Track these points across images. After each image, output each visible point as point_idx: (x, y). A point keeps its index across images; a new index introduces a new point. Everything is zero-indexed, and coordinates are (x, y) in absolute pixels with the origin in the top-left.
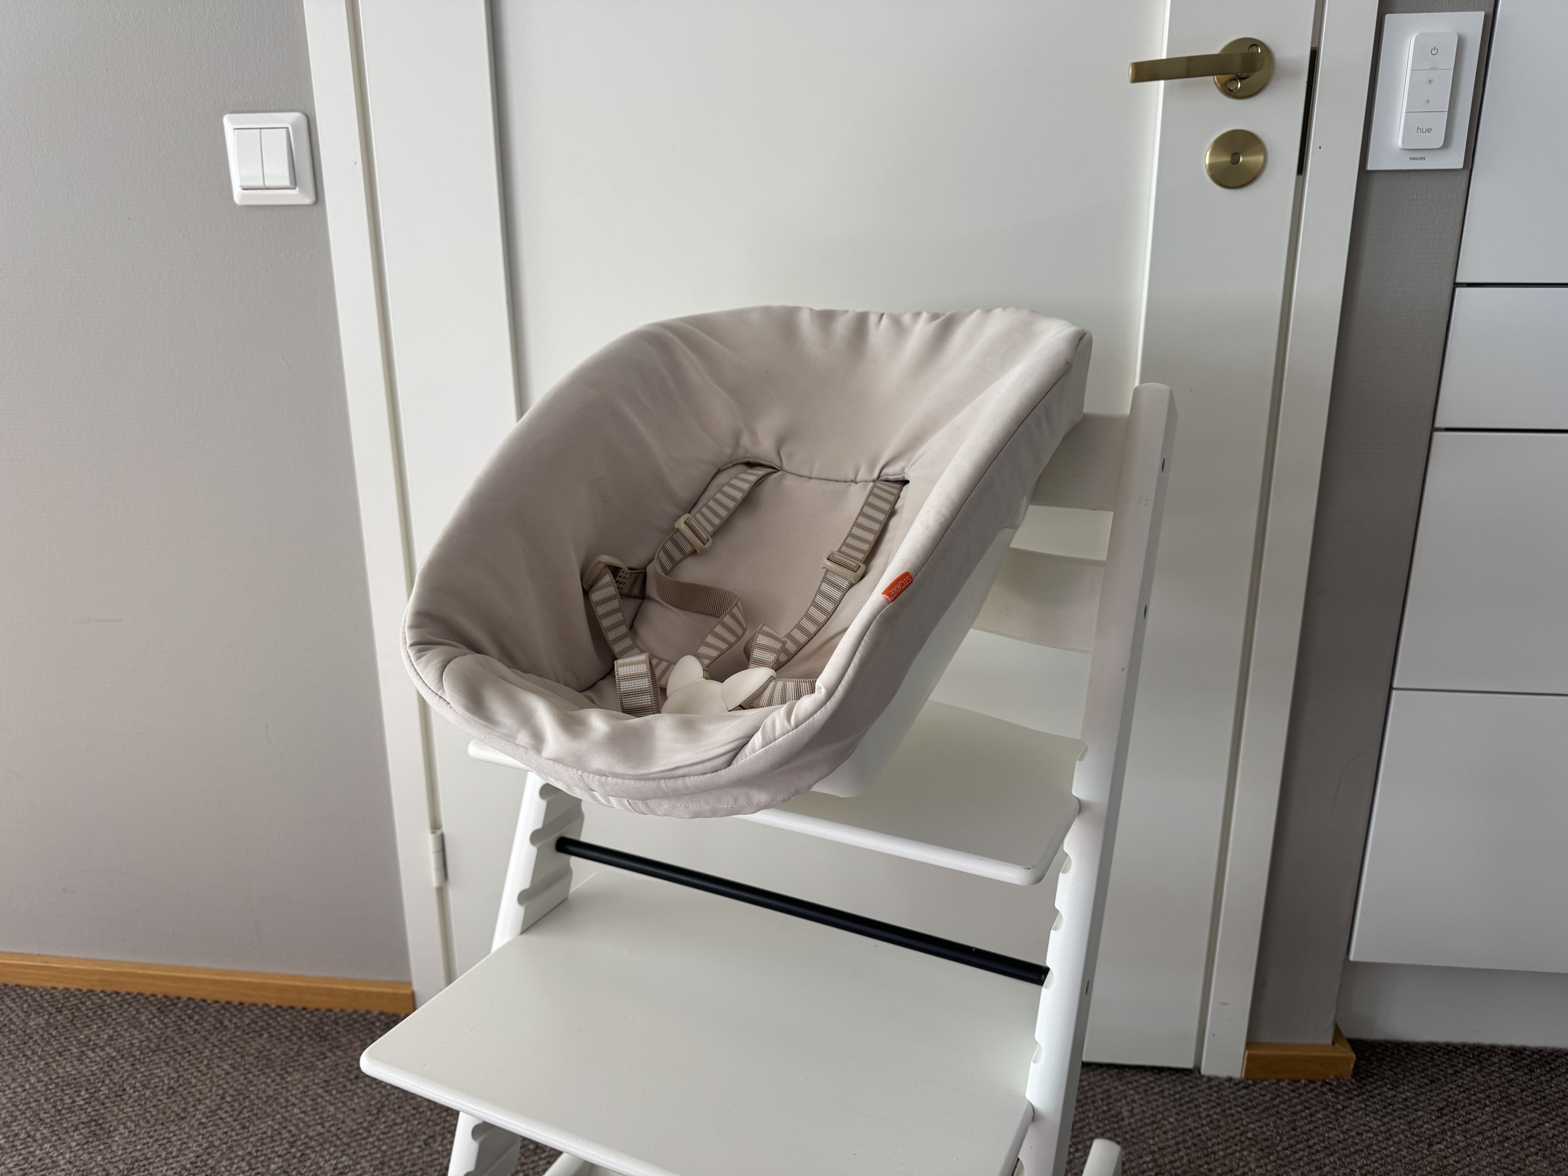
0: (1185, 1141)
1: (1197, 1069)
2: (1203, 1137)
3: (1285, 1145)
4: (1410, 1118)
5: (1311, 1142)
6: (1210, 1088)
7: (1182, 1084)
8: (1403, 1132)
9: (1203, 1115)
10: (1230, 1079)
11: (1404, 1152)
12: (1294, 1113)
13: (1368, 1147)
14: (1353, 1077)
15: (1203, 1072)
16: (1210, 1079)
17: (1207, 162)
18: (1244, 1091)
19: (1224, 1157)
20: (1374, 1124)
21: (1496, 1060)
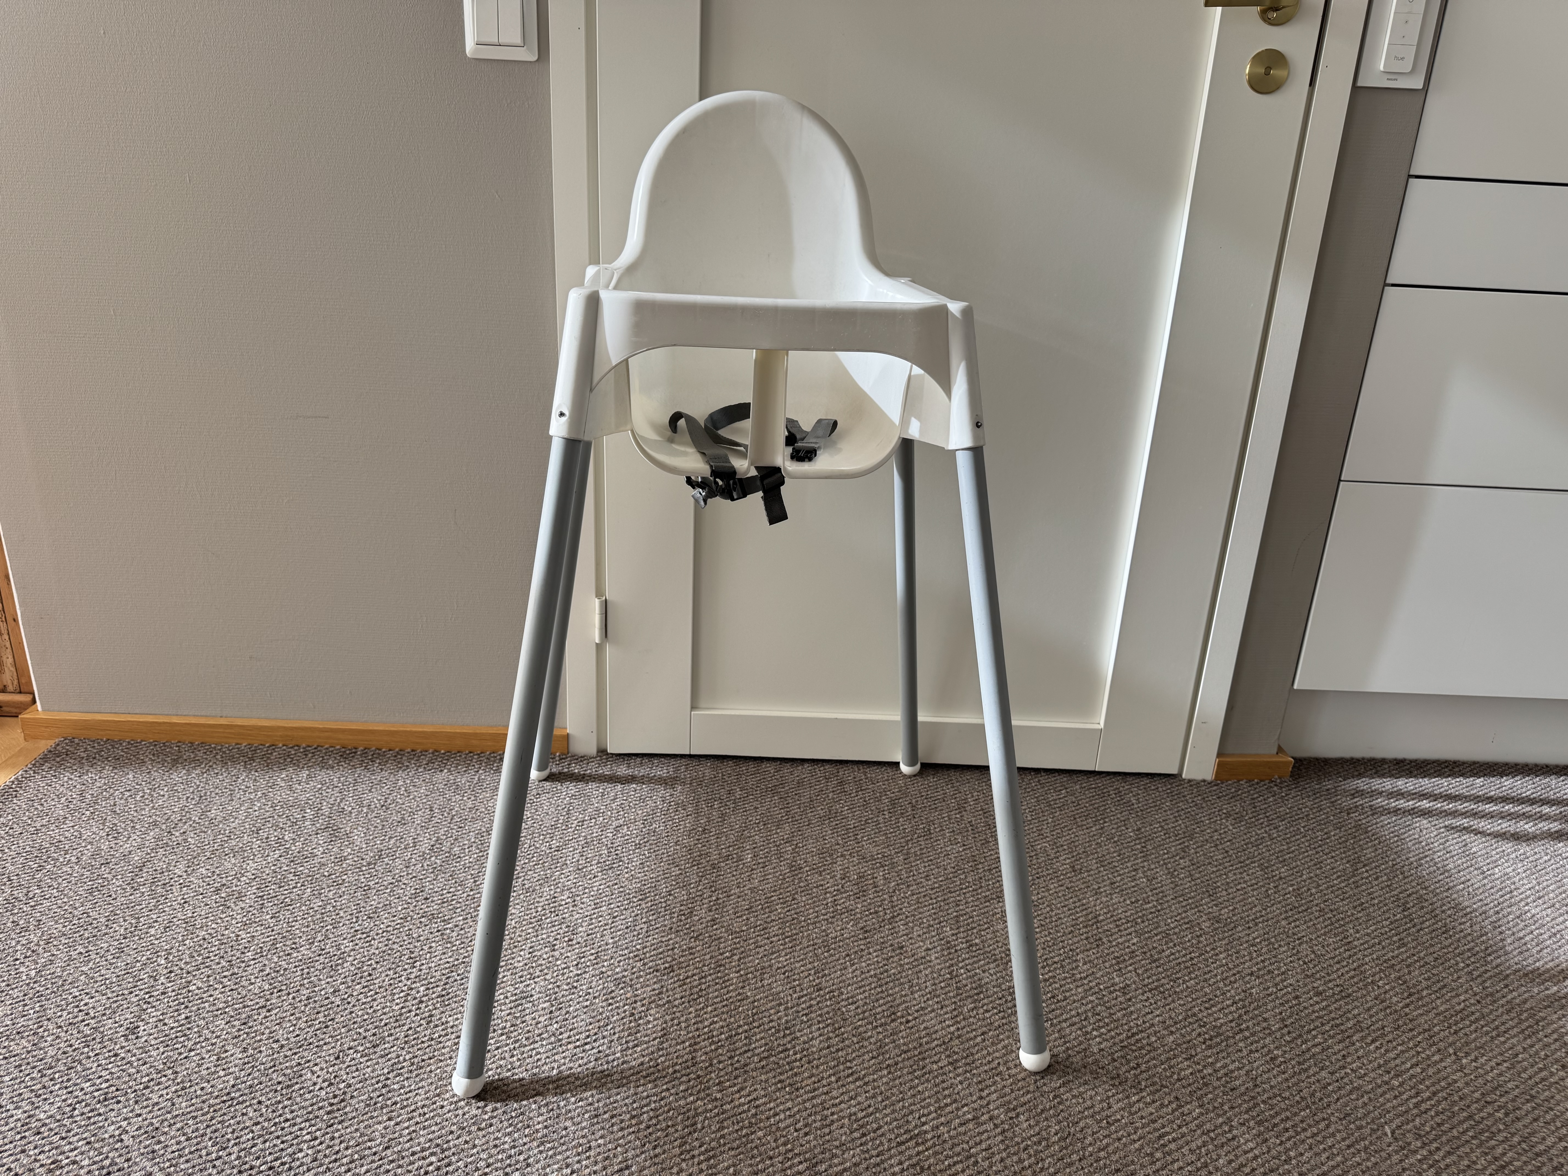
0: (1180, 816)
1: (1180, 774)
2: (1193, 813)
3: (1251, 816)
4: (1333, 800)
5: (1268, 814)
6: (1191, 786)
7: (1171, 784)
8: (1329, 807)
9: (1190, 801)
10: (1204, 781)
11: (1332, 818)
12: (1253, 799)
13: (1307, 816)
14: (1291, 776)
15: (1184, 776)
16: (1190, 781)
17: (1247, 72)
18: (1215, 788)
19: (1210, 823)
20: (1309, 804)
21: (1386, 766)
